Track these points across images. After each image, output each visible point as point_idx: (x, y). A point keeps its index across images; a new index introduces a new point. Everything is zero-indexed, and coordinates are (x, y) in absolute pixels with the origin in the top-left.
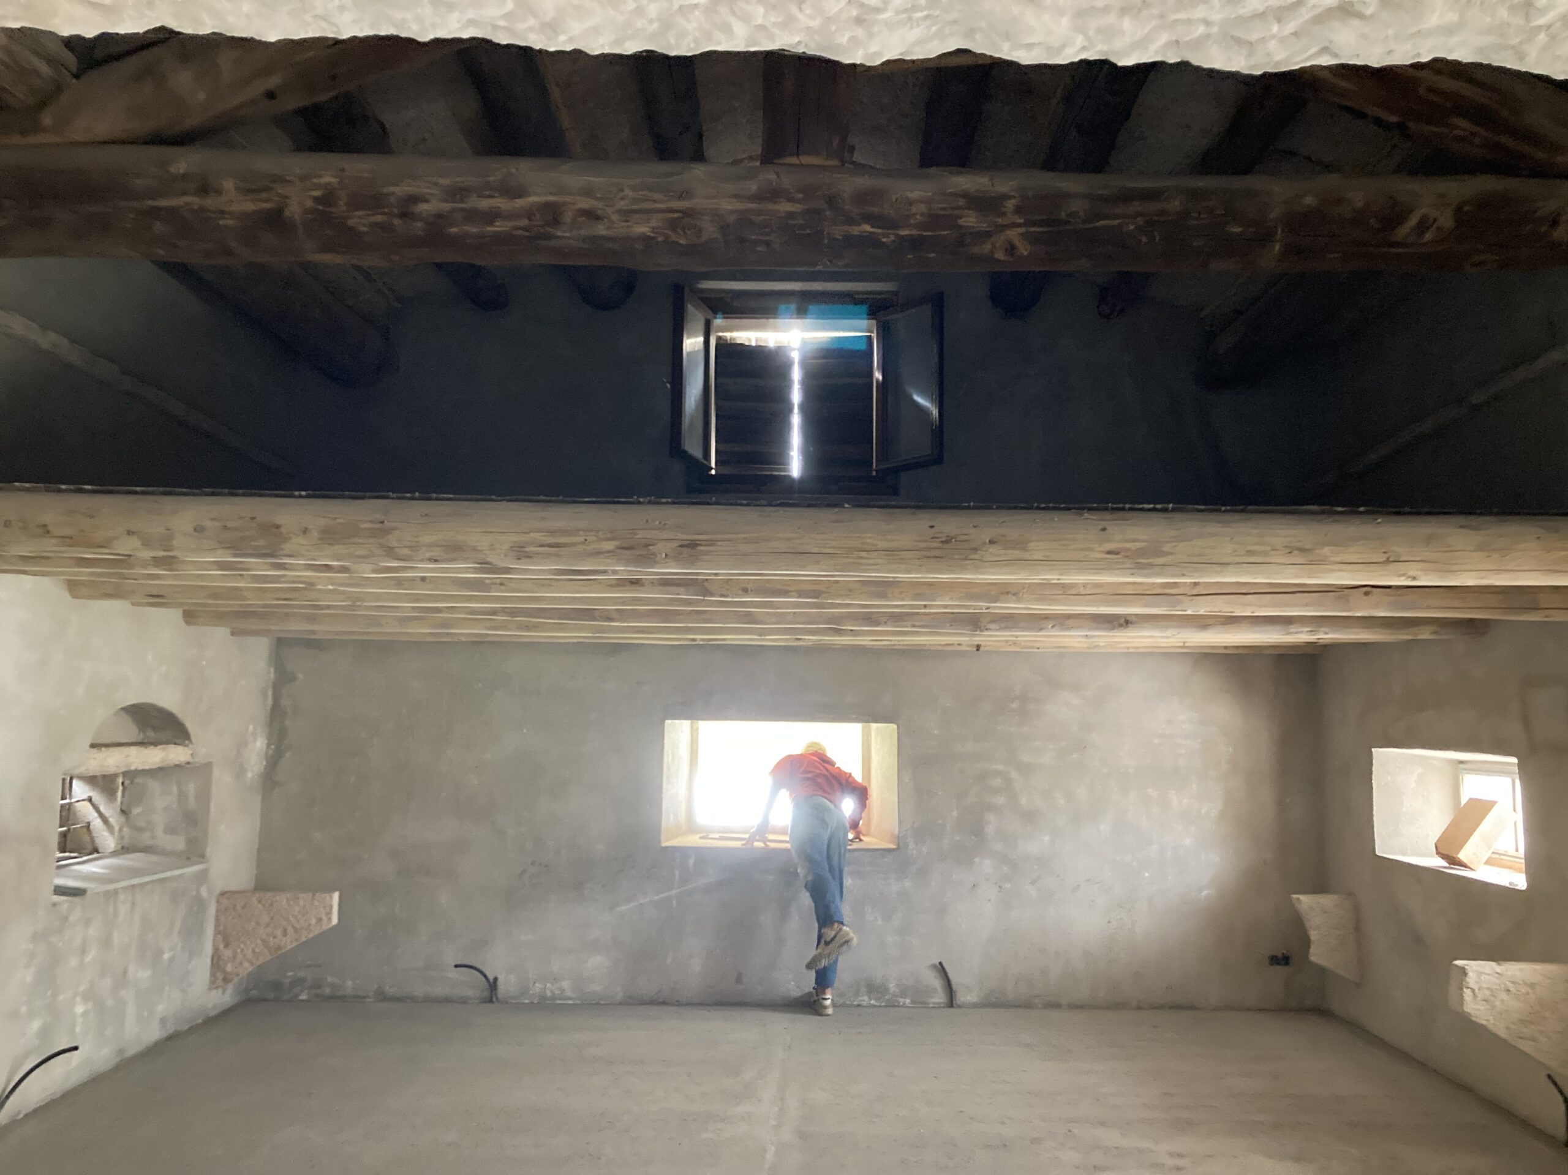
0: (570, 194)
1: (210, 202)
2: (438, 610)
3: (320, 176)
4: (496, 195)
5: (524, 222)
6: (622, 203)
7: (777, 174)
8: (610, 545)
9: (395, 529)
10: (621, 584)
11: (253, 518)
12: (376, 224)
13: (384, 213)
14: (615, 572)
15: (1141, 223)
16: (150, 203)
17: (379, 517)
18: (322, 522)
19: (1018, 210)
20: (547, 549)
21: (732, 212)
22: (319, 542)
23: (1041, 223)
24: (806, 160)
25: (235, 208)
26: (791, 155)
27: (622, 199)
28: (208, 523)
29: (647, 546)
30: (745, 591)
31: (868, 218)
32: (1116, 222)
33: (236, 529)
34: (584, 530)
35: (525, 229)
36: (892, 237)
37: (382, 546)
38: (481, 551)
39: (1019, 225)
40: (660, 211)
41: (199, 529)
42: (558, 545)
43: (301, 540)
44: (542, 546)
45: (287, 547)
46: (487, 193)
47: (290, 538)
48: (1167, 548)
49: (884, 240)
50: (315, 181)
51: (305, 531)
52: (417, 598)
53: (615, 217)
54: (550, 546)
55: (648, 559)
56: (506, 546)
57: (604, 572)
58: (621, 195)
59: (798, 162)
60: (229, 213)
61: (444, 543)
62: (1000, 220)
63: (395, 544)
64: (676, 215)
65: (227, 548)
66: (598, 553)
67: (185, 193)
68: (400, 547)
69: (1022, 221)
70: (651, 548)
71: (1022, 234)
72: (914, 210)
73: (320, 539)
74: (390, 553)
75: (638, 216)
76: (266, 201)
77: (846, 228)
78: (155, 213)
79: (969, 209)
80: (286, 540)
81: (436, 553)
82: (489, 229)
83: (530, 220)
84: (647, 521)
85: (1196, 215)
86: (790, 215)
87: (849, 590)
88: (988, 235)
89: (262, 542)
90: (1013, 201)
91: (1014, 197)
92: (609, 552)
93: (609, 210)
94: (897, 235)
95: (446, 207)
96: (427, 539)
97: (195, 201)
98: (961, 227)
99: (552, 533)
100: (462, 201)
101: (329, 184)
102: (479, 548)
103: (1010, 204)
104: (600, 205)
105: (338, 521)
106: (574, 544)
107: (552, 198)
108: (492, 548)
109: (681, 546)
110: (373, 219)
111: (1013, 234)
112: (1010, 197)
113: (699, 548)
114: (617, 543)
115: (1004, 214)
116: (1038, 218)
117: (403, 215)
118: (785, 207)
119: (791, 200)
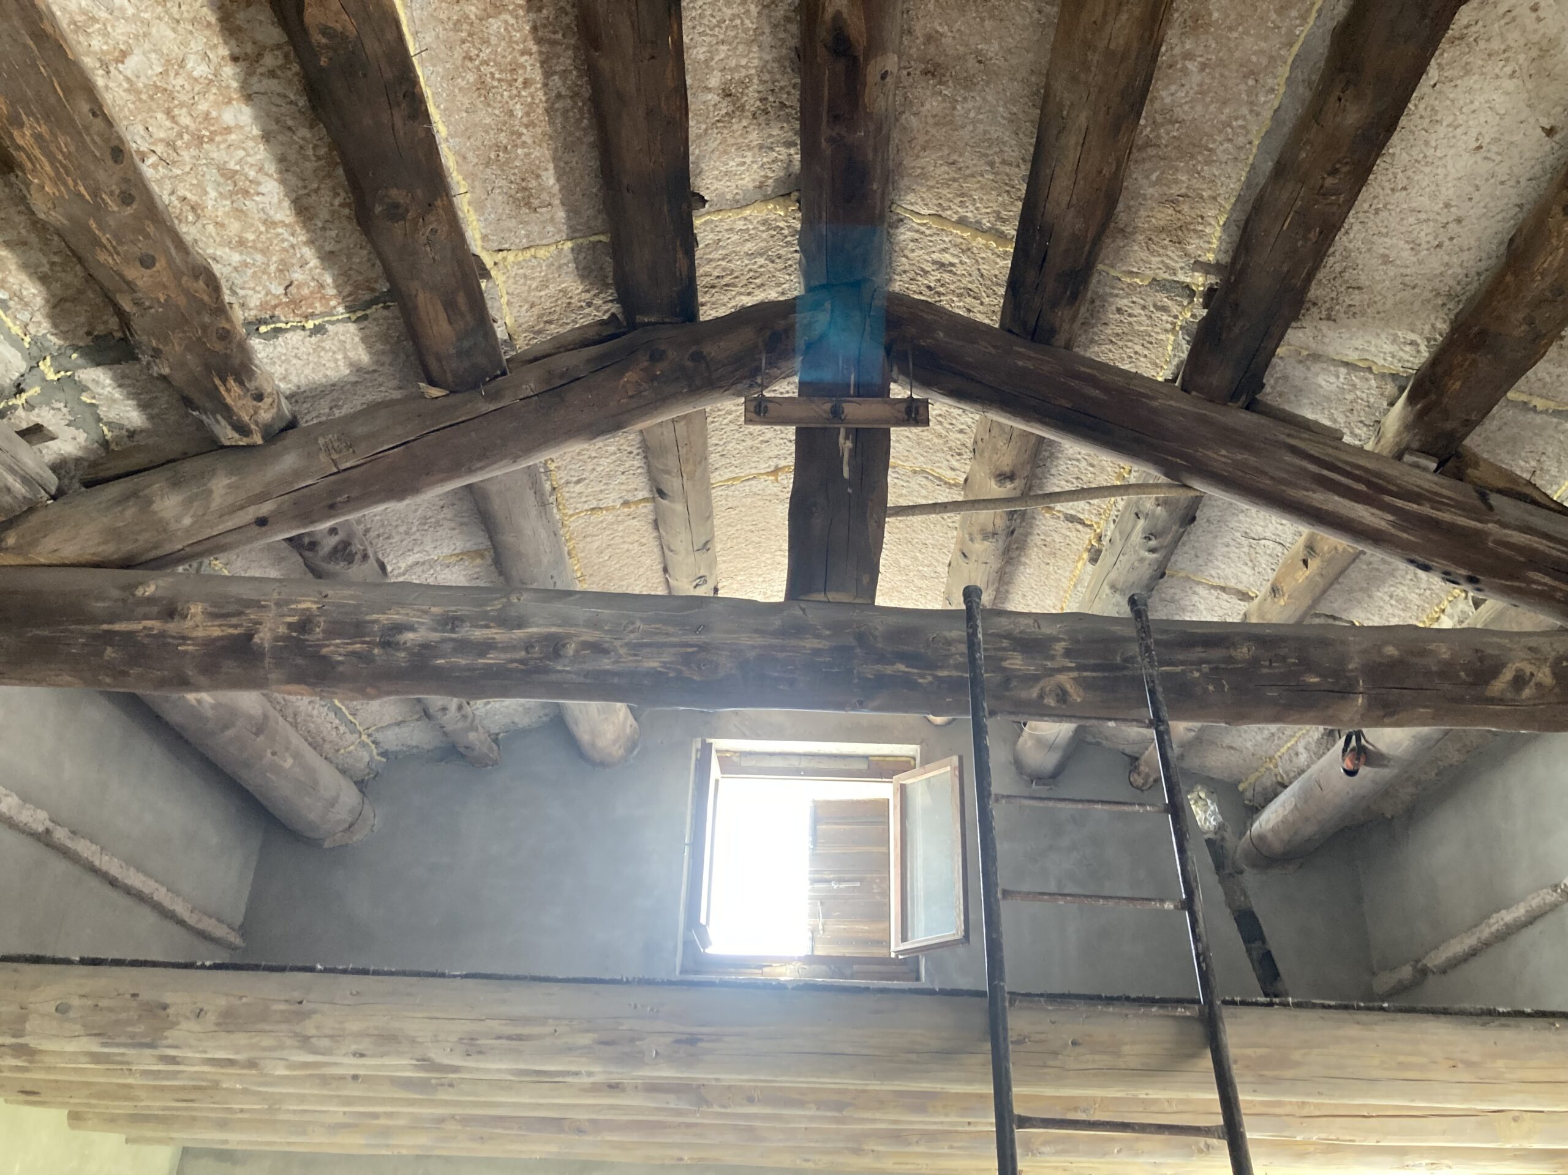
0: (576, 625)
1: (172, 627)
2: (375, 1116)
3: (299, 602)
4: (492, 625)
5: (522, 654)
6: (632, 636)
7: (803, 610)
8: (585, 1039)
9: (315, 1012)
10: (595, 1089)
11: (134, 995)
12: (354, 653)
13: (363, 643)
14: (590, 1074)
15: (1207, 670)
16: (105, 627)
17: (297, 995)
18: (222, 1002)
19: (1068, 653)
20: (504, 1041)
21: (753, 647)
22: (216, 1029)
23: (1095, 668)
24: (832, 596)
25: (200, 633)
26: (817, 591)
27: (632, 632)
28: (75, 1002)
29: (632, 1040)
30: (751, 1100)
31: (903, 657)
32: (1179, 669)
33: (111, 1010)
34: (556, 1018)
35: (521, 661)
36: (930, 678)
37: (296, 1035)
38: (422, 1043)
39: (1070, 669)
40: (674, 645)
41: (62, 1009)
42: (519, 1038)
43: (194, 1026)
44: (499, 1038)
45: (173, 1035)
46: (483, 623)
47: (178, 1023)
48: (1297, 1056)
49: (920, 681)
50: (293, 606)
51: (199, 1014)
52: (348, 1101)
53: (622, 651)
54: (509, 1038)
55: (635, 1058)
56: (454, 1038)
57: (577, 1074)
58: (631, 628)
59: (825, 599)
60: (189, 639)
61: (376, 1032)
62: (1049, 664)
63: (311, 1031)
64: (690, 650)
65: (96, 1035)
66: (569, 1050)
67: (146, 617)
68: (319, 1037)
69: (1073, 665)
70: (638, 1043)
71: (1074, 679)
72: (953, 650)
73: (218, 1024)
74: (304, 1042)
75: (648, 650)
76: (235, 626)
77: (879, 667)
78: (109, 637)
79: (1014, 650)
80: (173, 1025)
81: (363, 1045)
82: (480, 661)
83: (528, 652)
84: (635, 1007)
85: (1267, 663)
86: (817, 652)
87: (880, 1102)
88: (1036, 678)
89: (140, 1028)
90: (1063, 644)
91: (1064, 640)
92: (585, 1047)
93: (618, 643)
94: (936, 677)
95: (435, 636)
96: (354, 1026)
97: (156, 625)
98: (1005, 669)
99: (512, 1020)
100: (453, 631)
101: (308, 609)
102: (419, 1040)
103: (1060, 647)
104: (607, 638)
105: (244, 1000)
106: (540, 1037)
107: (554, 629)
108: (436, 1040)
109: (677, 1042)
110: (350, 648)
111: (1063, 678)
112: (1059, 640)
113: (700, 1044)
114: (595, 1036)
115: (1052, 658)
116: (1092, 661)
117: (386, 644)
118: (810, 643)
119: (818, 636)
